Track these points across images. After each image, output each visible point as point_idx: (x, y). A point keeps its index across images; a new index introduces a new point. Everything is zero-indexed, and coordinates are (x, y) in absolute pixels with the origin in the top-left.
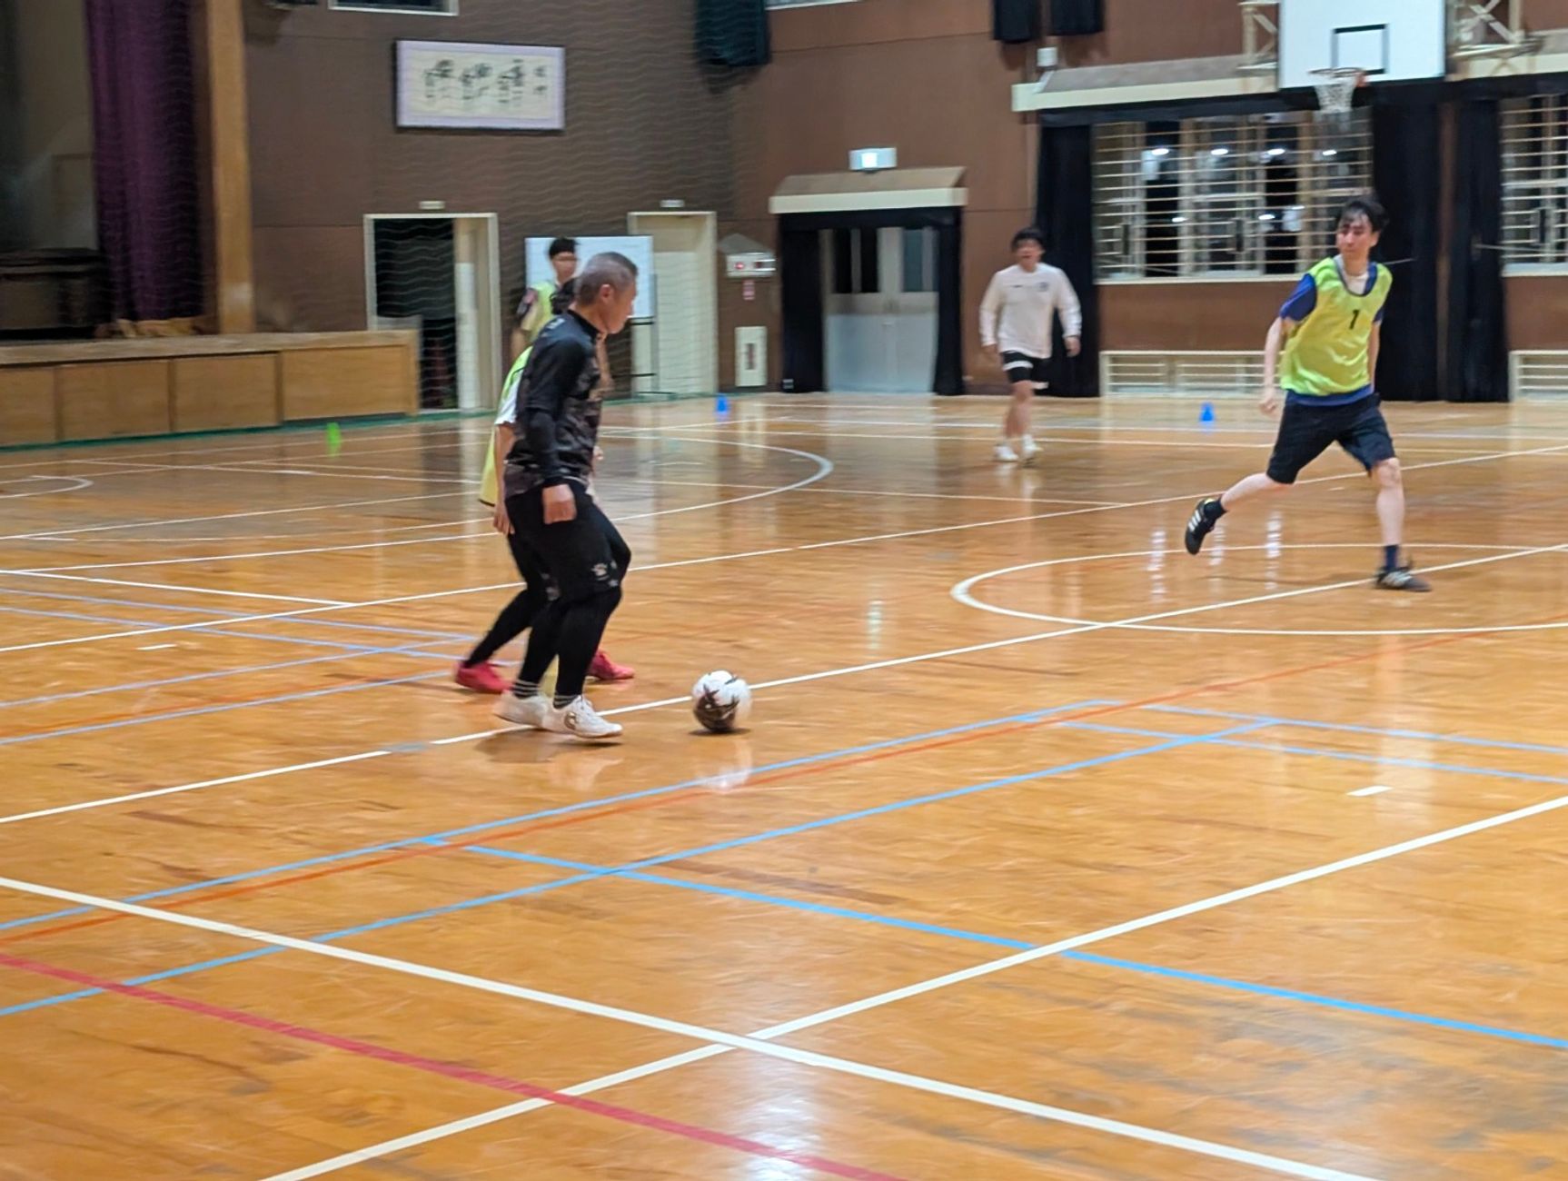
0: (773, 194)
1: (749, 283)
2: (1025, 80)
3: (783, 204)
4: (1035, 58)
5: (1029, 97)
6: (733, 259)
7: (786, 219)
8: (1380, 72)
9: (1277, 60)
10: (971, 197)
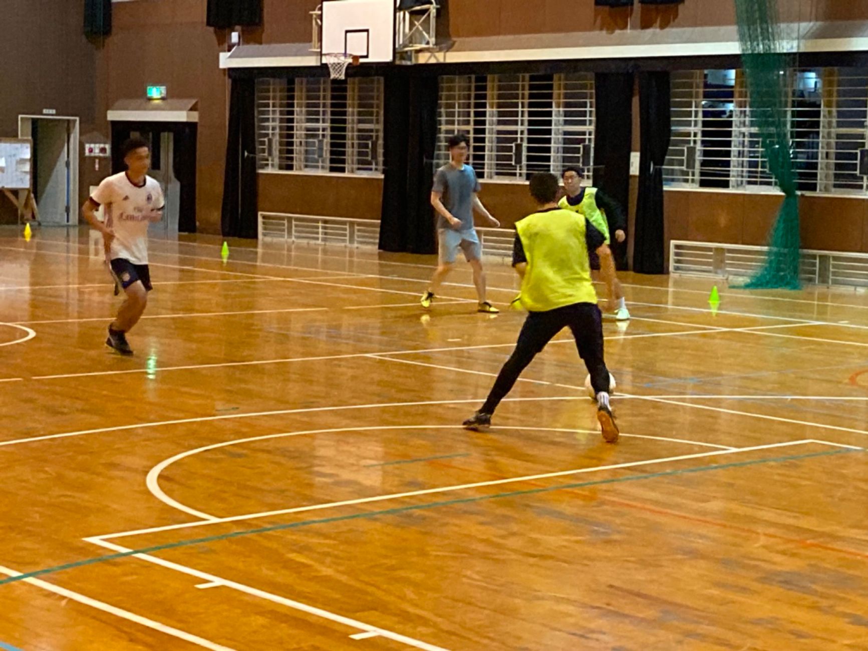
0: (108, 108)
1: (97, 161)
2: (224, 51)
3: (113, 115)
4: (230, 38)
5: (226, 61)
6: (87, 146)
7: (114, 123)
8: (367, 57)
9: (321, 47)
10: (201, 117)
